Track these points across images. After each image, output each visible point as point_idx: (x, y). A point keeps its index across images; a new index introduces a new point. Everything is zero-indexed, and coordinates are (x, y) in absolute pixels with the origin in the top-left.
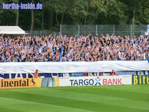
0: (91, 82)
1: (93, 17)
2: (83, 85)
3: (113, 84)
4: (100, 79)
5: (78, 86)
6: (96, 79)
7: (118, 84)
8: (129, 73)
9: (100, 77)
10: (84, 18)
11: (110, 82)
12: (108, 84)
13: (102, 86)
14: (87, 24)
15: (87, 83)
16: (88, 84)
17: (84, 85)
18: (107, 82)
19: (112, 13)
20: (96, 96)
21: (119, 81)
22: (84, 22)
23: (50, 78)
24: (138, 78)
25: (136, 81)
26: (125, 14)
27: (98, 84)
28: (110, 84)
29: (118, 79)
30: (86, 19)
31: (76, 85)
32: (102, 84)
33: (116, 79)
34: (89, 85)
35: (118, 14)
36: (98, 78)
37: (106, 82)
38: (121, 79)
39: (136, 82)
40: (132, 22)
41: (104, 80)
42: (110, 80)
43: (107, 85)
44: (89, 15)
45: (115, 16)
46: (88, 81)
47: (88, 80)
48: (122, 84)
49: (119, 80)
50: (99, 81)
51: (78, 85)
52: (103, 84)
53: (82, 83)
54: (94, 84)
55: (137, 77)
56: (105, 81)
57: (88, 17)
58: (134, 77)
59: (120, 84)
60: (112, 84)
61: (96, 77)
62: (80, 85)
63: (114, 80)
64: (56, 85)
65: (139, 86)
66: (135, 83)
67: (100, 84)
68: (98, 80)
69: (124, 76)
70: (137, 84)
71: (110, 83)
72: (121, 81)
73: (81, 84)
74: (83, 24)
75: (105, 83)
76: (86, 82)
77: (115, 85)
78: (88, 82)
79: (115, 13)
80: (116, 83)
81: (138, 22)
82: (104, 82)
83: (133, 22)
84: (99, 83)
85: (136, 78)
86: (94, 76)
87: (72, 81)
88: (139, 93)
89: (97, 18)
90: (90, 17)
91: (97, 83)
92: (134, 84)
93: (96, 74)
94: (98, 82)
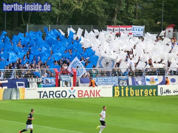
0: (64, 94)
1: (66, 16)
2: (53, 97)
3: (90, 97)
4: (75, 90)
5: (48, 98)
6: (69, 91)
7: (97, 96)
8: (110, 83)
9: (75, 88)
10: (55, 17)
11: (86, 93)
12: (84, 96)
13: (77, 98)
14: (59, 24)
15: (58, 96)
16: (60, 97)
17: (55, 98)
18: (83, 94)
19: (90, 12)
20: (69, 111)
21: (98, 93)
22: (56, 22)
23: (14, 89)
24: (120, 90)
25: (117, 92)
26: (106, 13)
27: (72, 97)
28: (86, 96)
29: (97, 91)
30: (58, 18)
32: (77, 97)
33: (94, 91)
35: (96, 13)
36: (72, 89)
37: (82, 94)
38: (100, 90)
39: (117, 94)
40: (113, 23)
41: (79, 91)
42: (86, 91)
43: (83, 97)
44: (62, 14)
45: (93, 14)
46: (60, 93)
47: (60, 91)
48: (101, 96)
49: (98, 92)
50: (73, 92)
51: (48, 97)
52: (79, 96)
53: (52, 95)
54: (67, 97)
55: (118, 88)
56: (80, 92)
57: (60, 16)
58: (115, 88)
59: (98, 96)
60: (88, 96)
61: (69, 88)
62: (50, 97)
63: (91, 91)
64: (21, 97)
65: (121, 98)
66: (116, 95)
67: (75, 97)
68: (72, 91)
69: (104, 86)
70: (119, 96)
71: (86, 95)
73: (51, 96)
74: (55, 23)
75: (80, 95)
76: (58, 94)
77: (92, 98)
78: (60, 94)
79: (93, 12)
80: (94, 95)
81: (120, 22)
82: (79, 94)
83: (114, 22)
84: (73, 95)
85: (117, 89)
86: (68, 86)
87: (40, 92)
88: (120, 108)
89: (71, 17)
90: (63, 15)
91: (71, 95)
92: (115, 96)
93: (70, 85)
94: (72, 94)
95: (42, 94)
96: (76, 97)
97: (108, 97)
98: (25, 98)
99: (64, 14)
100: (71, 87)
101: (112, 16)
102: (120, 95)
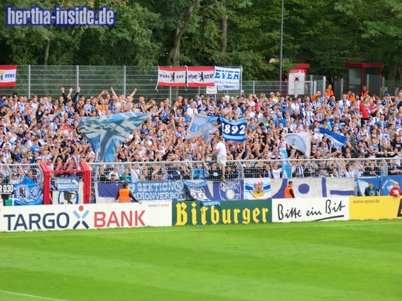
0: (63, 221)
1: (67, 45)
2: (39, 228)
3: (121, 227)
4: (87, 212)
5: (26, 230)
6: (75, 212)
7: (136, 224)
8: (164, 196)
9: (87, 207)
10: (42, 47)
11: (113, 219)
12: (108, 225)
13: (92, 230)
14: (50, 63)
15: (50, 224)
16: (53, 227)
17: (43, 229)
18: (107, 219)
19: (119, 35)
20: (74, 259)
21: (139, 218)
22: (44, 59)
25: (182, 216)
26: (156, 38)
27: (81, 226)
28: (113, 226)
29: (136, 212)
30: (48, 50)
32: (91, 226)
33: (131, 212)
34: (57, 228)
35: (133, 38)
36: (81, 209)
37: (102, 219)
38: (143, 212)
39: (182, 221)
40: (172, 60)
41: (96, 214)
42: (113, 213)
43: (105, 227)
44: (58, 39)
45: (126, 40)
46: (54, 218)
47: (53, 214)
48: (147, 225)
49: (139, 215)
50: (84, 217)
51: (26, 228)
52: (96, 225)
53: (37, 222)
54: (71, 227)
55: (184, 206)
56: (100, 216)
57: (53, 44)
58: (178, 206)
59: (139, 225)
60: (118, 225)
61: (75, 207)
62: (31, 228)
63: (123, 213)
65: (190, 228)
66: (179, 222)
67: (87, 227)
68: (81, 213)
69: (151, 203)
70: (186, 225)
71: (113, 222)
72: (142, 218)
73: (34, 225)
74: (41, 62)
75: (100, 223)
76: (50, 221)
77: (126, 228)
78: (53, 221)
79: (126, 35)
80: (130, 224)
81: (187, 59)
82: (96, 219)
83: (175, 58)
84: (84, 223)
85: (182, 208)
86: (71, 203)
87: (9, 217)
88: (190, 250)
89: (78, 48)
90: (59, 43)
91: (78, 223)
92: (177, 224)
93: (76, 199)
94: (81, 220)
95: (14, 221)
96: (90, 228)
97: (162, 226)
99: (61, 40)
100: (78, 205)
101: (170, 45)
102: (189, 222)
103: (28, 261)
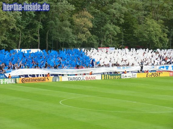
0: (79, 79)
1: (80, 44)
3: (91, 80)
8: (100, 74)
9: (84, 76)
17: (75, 80)
18: (88, 78)
19: (91, 42)
20: (82, 86)
21: (95, 78)
23: (57, 77)
24: (105, 76)
26: (98, 42)
27: (83, 80)
28: (89, 80)
31: (71, 80)
32: (85, 80)
33: (93, 77)
34: (78, 80)
36: (83, 76)
40: (101, 46)
46: (78, 78)
54: (81, 80)
55: (104, 75)
56: (87, 78)
57: (77, 44)
58: (102, 75)
61: (82, 76)
62: (73, 80)
63: (91, 77)
64: (60, 80)
65: (105, 80)
66: (103, 79)
68: (83, 77)
69: (97, 75)
74: (75, 47)
75: (87, 79)
79: (92, 42)
80: (93, 79)
81: (104, 46)
82: (86, 78)
87: (69, 78)
88: (105, 84)
89: (82, 44)
95: (70, 79)
98: (62, 81)
101: (100, 43)
103: (73, 87)
